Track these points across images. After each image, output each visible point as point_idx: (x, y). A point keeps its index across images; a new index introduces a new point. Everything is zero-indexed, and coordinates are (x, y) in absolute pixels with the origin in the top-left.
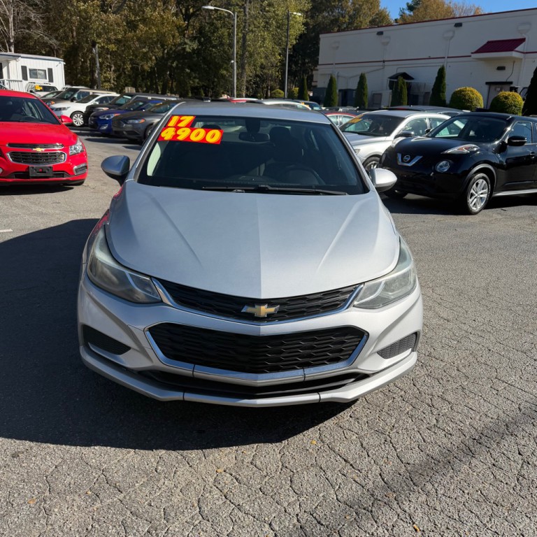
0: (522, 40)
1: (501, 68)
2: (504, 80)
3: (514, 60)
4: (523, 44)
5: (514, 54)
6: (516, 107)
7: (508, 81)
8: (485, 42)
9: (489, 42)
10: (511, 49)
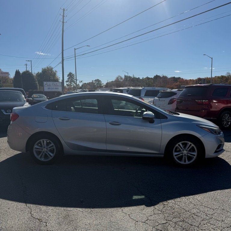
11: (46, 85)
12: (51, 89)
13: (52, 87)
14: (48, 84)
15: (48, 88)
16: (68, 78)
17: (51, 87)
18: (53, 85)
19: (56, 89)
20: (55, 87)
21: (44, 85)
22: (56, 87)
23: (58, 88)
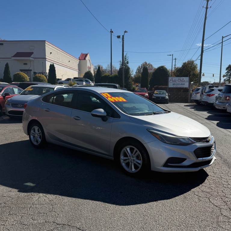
0: (32, 53)
1: (25, 64)
2: (28, 69)
3: (30, 61)
4: (33, 55)
5: (31, 58)
6: (44, 80)
7: (30, 69)
8: (16, 53)
9: (17, 53)
10: (30, 56)
11: (171, 81)
12: (176, 85)
13: (178, 83)
14: (173, 80)
15: (173, 84)
16: (226, 71)
17: (176, 83)
18: (179, 81)
19: (182, 85)
20: (181, 83)
21: (169, 80)
22: (183, 83)
23: (184, 84)
